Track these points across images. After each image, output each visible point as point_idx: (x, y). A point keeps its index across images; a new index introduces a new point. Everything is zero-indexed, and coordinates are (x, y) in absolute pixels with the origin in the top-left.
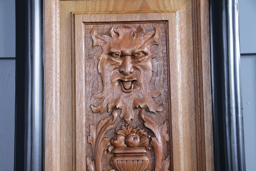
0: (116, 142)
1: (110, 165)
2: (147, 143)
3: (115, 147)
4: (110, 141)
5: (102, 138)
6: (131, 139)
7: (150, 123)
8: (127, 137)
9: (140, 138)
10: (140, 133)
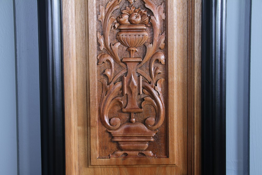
0: (121, 20)
1: (117, 39)
2: (147, 21)
3: (120, 23)
4: (117, 19)
5: (109, 16)
6: (134, 18)
7: (150, 4)
8: (130, 16)
9: (141, 17)
10: (141, 12)
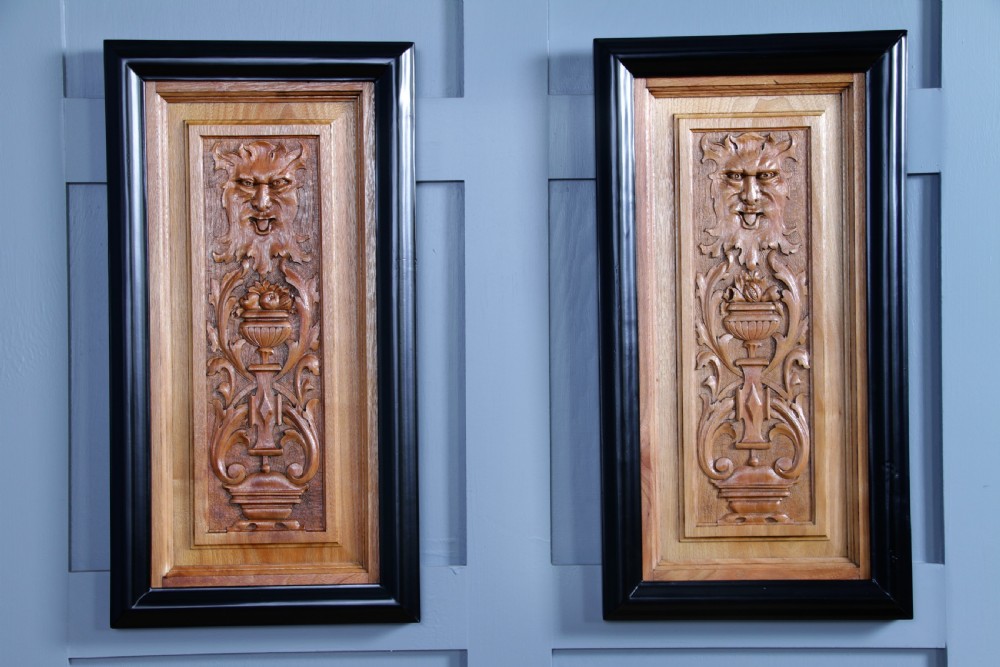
0: (247, 302)
1: (239, 333)
2: (289, 304)
3: (246, 309)
4: (239, 301)
5: (227, 297)
6: (267, 299)
7: (293, 276)
8: (262, 296)
9: (280, 298)
10: (280, 290)
